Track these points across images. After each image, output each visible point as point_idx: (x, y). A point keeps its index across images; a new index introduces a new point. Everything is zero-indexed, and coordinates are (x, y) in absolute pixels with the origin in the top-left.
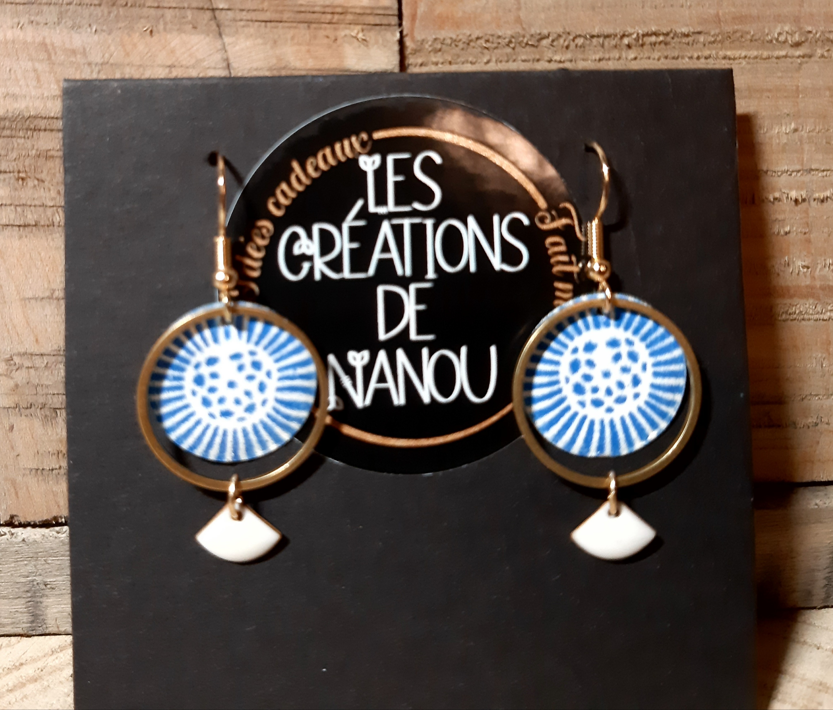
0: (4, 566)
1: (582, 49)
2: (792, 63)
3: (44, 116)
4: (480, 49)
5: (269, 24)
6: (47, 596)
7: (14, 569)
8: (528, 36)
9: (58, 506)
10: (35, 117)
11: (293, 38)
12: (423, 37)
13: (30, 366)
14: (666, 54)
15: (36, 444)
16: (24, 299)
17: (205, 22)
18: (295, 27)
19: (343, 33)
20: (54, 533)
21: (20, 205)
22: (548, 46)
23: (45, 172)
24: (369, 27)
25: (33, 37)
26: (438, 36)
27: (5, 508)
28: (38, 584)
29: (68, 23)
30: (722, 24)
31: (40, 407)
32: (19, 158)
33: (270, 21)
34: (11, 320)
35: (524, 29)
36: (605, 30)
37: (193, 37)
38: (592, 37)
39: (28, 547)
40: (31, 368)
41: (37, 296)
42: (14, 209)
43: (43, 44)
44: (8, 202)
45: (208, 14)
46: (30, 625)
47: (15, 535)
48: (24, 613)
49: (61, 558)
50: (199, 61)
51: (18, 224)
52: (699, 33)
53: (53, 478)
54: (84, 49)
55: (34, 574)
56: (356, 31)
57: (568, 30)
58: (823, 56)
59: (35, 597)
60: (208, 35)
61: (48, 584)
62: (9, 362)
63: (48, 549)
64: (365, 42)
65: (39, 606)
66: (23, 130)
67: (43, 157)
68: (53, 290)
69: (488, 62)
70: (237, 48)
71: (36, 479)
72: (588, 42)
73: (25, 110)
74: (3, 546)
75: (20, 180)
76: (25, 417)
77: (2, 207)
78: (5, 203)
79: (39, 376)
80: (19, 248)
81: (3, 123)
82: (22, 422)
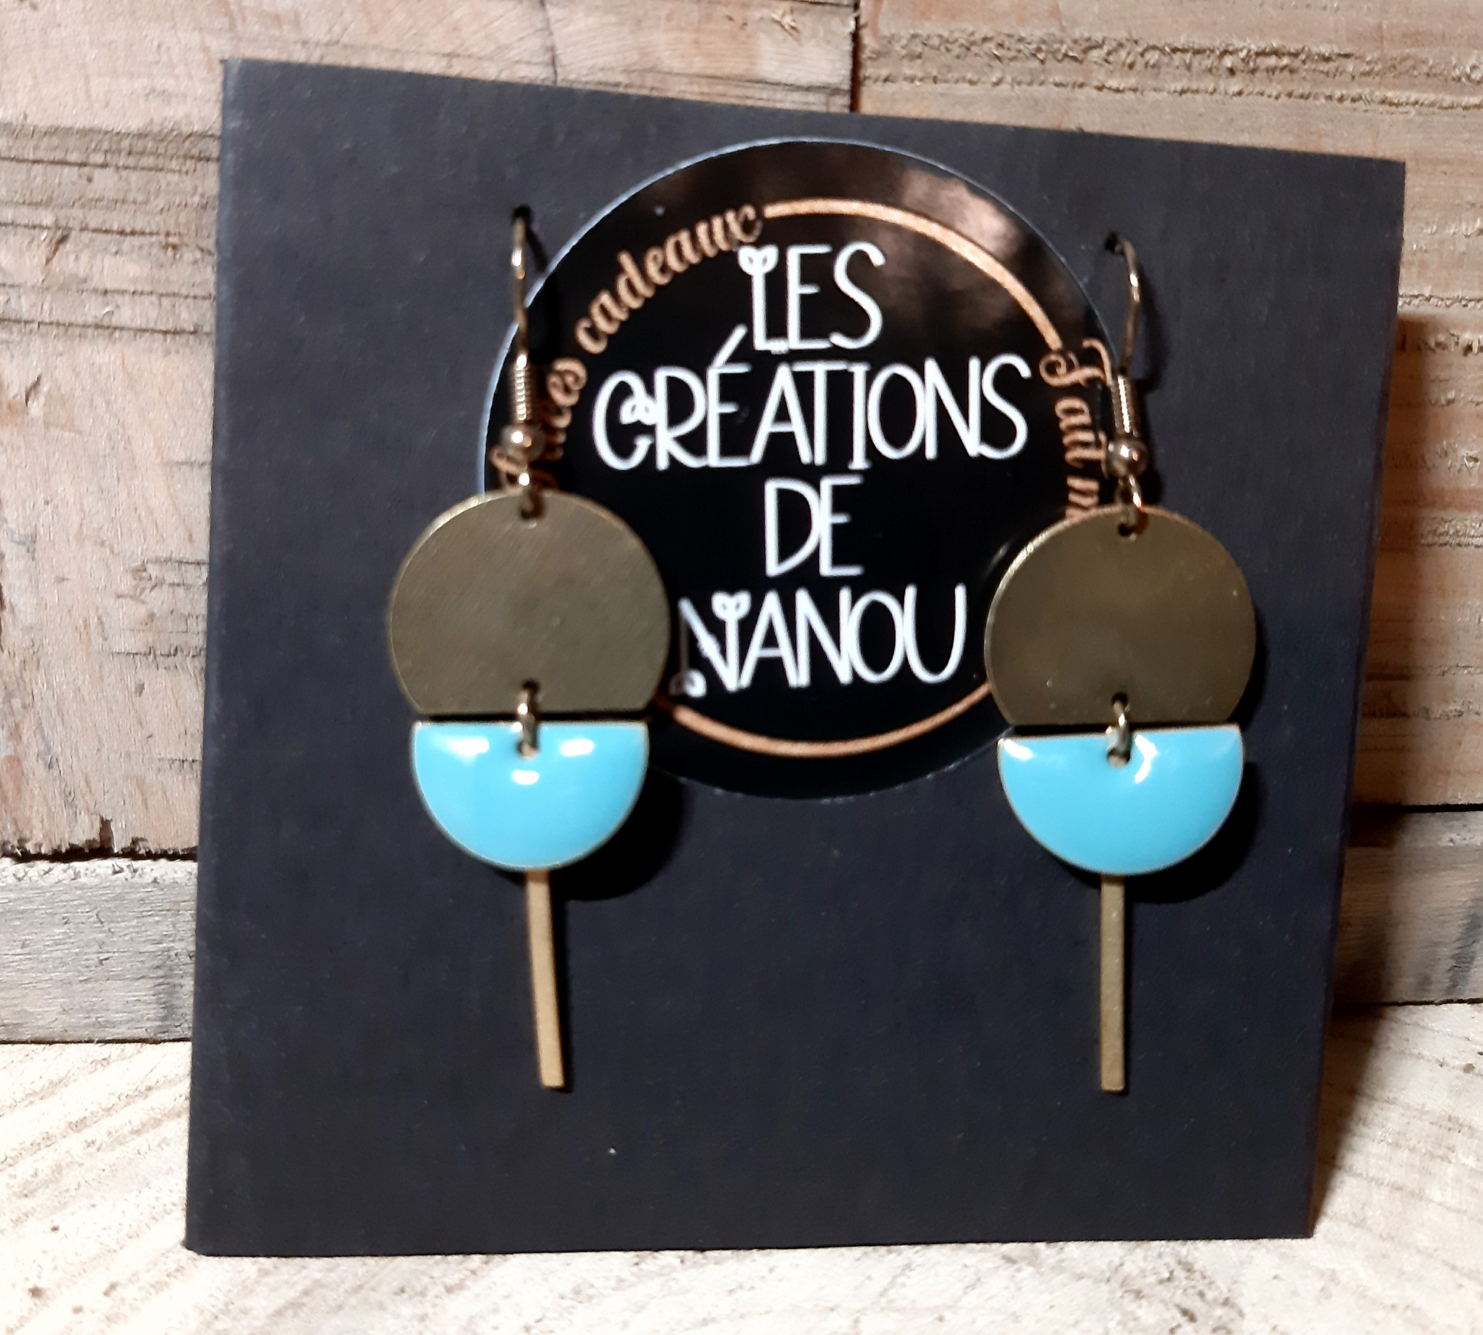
0: (118, 925)
1: (1155, 71)
4: (986, 59)
7: (136, 930)
8: (1068, 41)
10: (202, 135)
11: (669, 18)
12: (893, 31)
13: (176, 581)
14: (1290, 88)
15: (184, 718)
16: (170, 464)
19: (757, 14)
21: (167, 295)
22: (1100, 61)
24: (803, 5)
26: (919, 31)
27: (124, 826)
28: (176, 955)
30: (1385, 42)
31: (191, 654)
32: (169, 210)
34: (145, 500)
35: (1063, 29)
36: (1197, 41)
37: (493, 3)
38: (1175, 50)
39: (162, 893)
40: (178, 585)
41: (193, 459)
42: (157, 302)
44: (147, 288)
46: (158, 1023)
47: (140, 872)
48: (149, 1004)
50: (502, 49)
51: (164, 329)
52: (1347, 56)
54: (297, 15)
55: (171, 939)
56: (780, 12)
57: (1135, 37)
59: (170, 977)
60: (520, 2)
62: (139, 573)
64: (793, 32)
65: (177, 992)
66: (178, 157)
67: (214, 209)
69: (997, 84)
70: (571, 28)
71: (180, 778)
72: (1166, 59)
73: (184, 122)
74: (118, 890)
75: (170, 249)
76: (164, 671)
77: (136, 297)
78: (140, 290)
79: (192, 600)
80: (164, 374)
81: (141, 142)
82: (158, 680)
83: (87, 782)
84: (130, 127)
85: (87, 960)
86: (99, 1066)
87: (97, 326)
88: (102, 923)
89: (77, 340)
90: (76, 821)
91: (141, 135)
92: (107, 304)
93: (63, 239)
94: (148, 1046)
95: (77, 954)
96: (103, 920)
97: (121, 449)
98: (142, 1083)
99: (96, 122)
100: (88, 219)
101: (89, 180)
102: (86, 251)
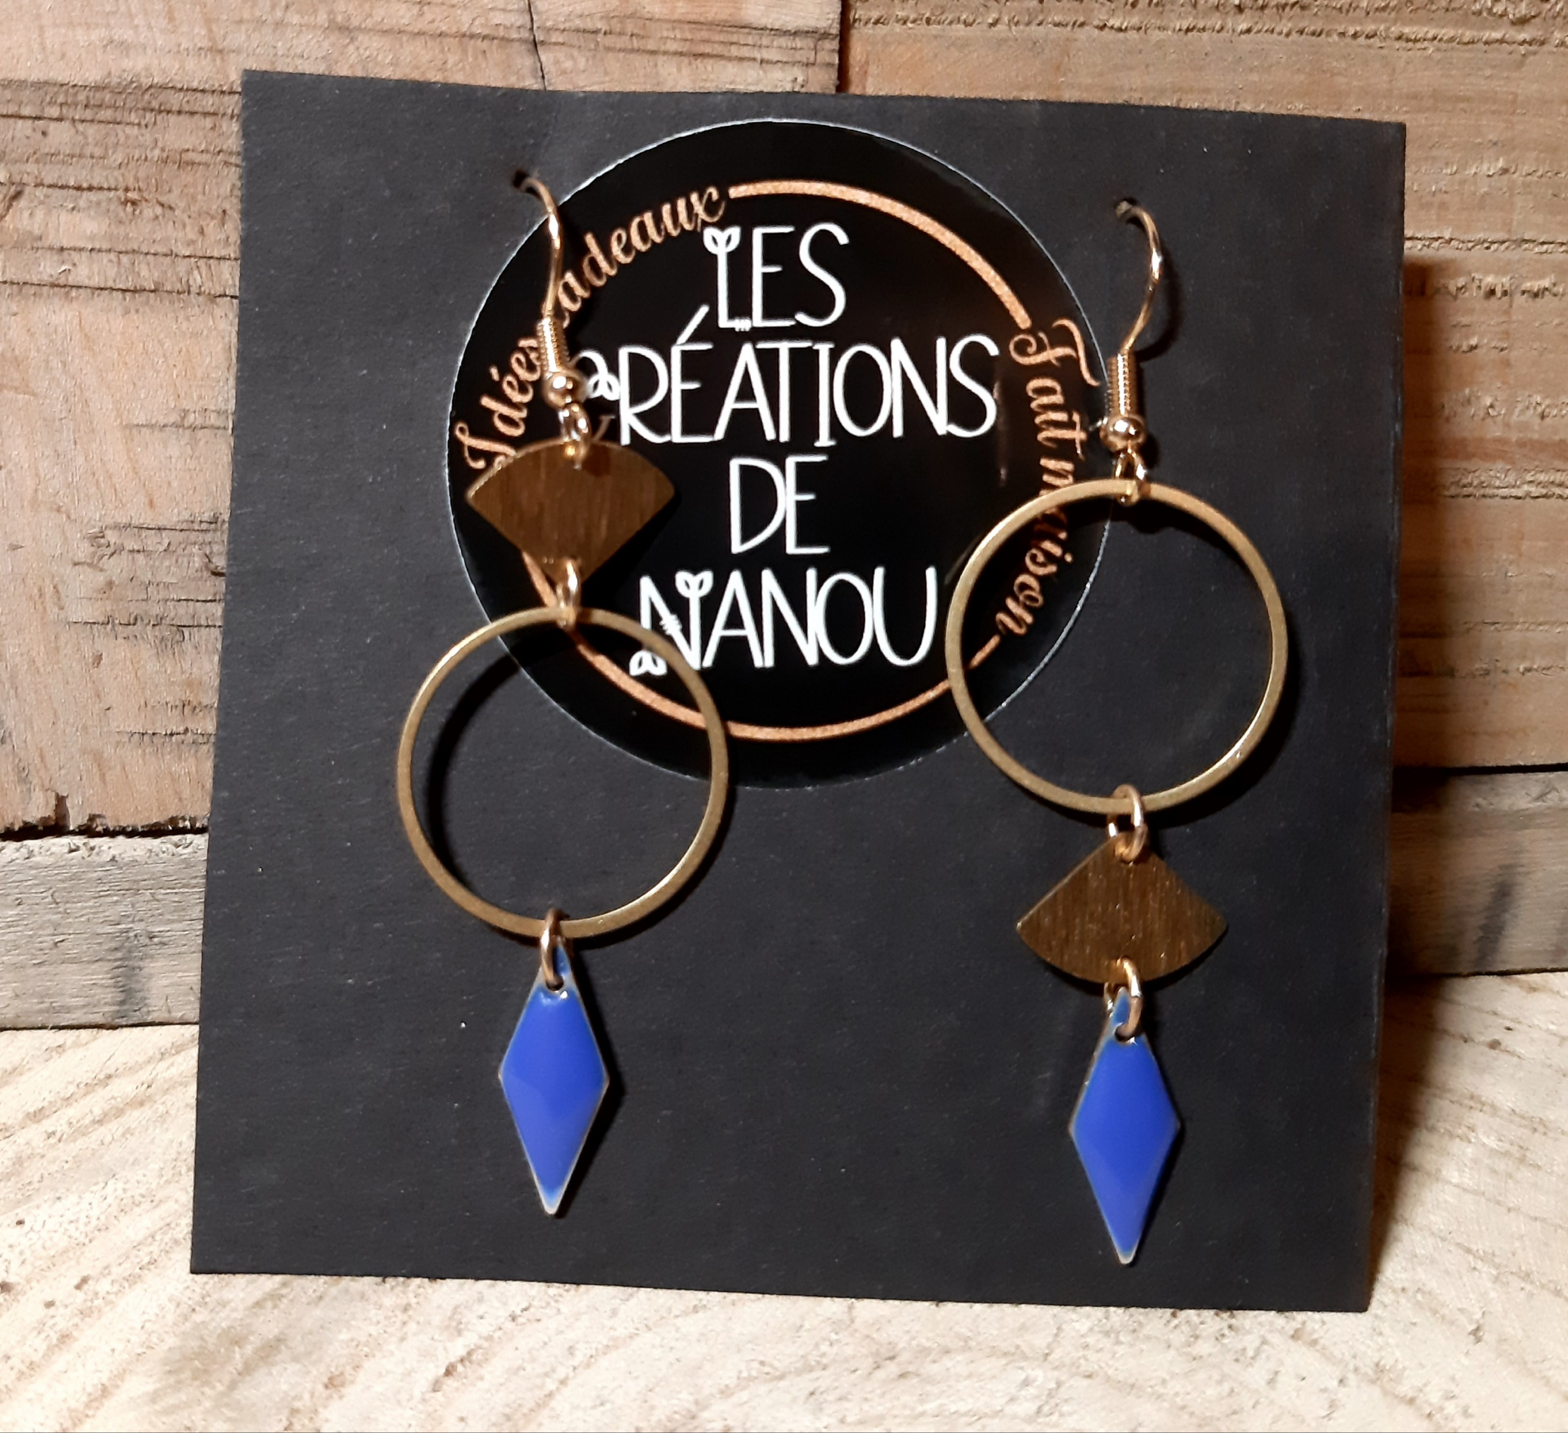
0: (74, 905)
3: (179, 86)
6: (152, 957)
7: (94, 911)
9: (180, 799)
10: (163, 88)
13: (136, 548)
15: (143, 689)
16: (129, 427)
20: (169, 846)
21: (127, 252)
23: (176, 192)
27: (80, 802)
28: (136, 936)
31: (152, 623)
32: (128, 164)
34: (104, 463)
39: (120, 871)
40: (138, 551)
41: (154, 422)
42: (115, 260)
44: (104, 247)
46: (116, 1008)
47: (96, 850)
48: (108, 987)
49: (189, 890)
51: (124, 288)
53: (171, 751)
55: (130, 919)
59: (129, 959)
61: (154, 937)
62: (97, 540)
63: (157, 875)
65: (136, 975)
66: (137, 110)
67: (174, 163)
68: (184, 410)
71: (140, 752)
73: (143, 74)
74: (74, 869)
75: (129, 204)
76: (123, 641)
77: (94, 254)
78: (98, 247)
79: (153, 566)
80: (123, 334)
81: (98, 95)
82: (117, 650)
83: (42, 757)
84: (86, 80)
85: (41, 942)
86: (54, 1053)
87: (53, 285)
88: (57, 903)
89: (32, 298)
90: (30, 799)
91: (98, 88)
92: (63, 262)
93: (18, 195)
94: (104, 1031)
95: (31, 936)
96: (58, 900)
97: (78, 411)
98: (101, 1071)
99: (51, 74)
100: (43, 175)
101: (44, 134)
102: (41, 207)
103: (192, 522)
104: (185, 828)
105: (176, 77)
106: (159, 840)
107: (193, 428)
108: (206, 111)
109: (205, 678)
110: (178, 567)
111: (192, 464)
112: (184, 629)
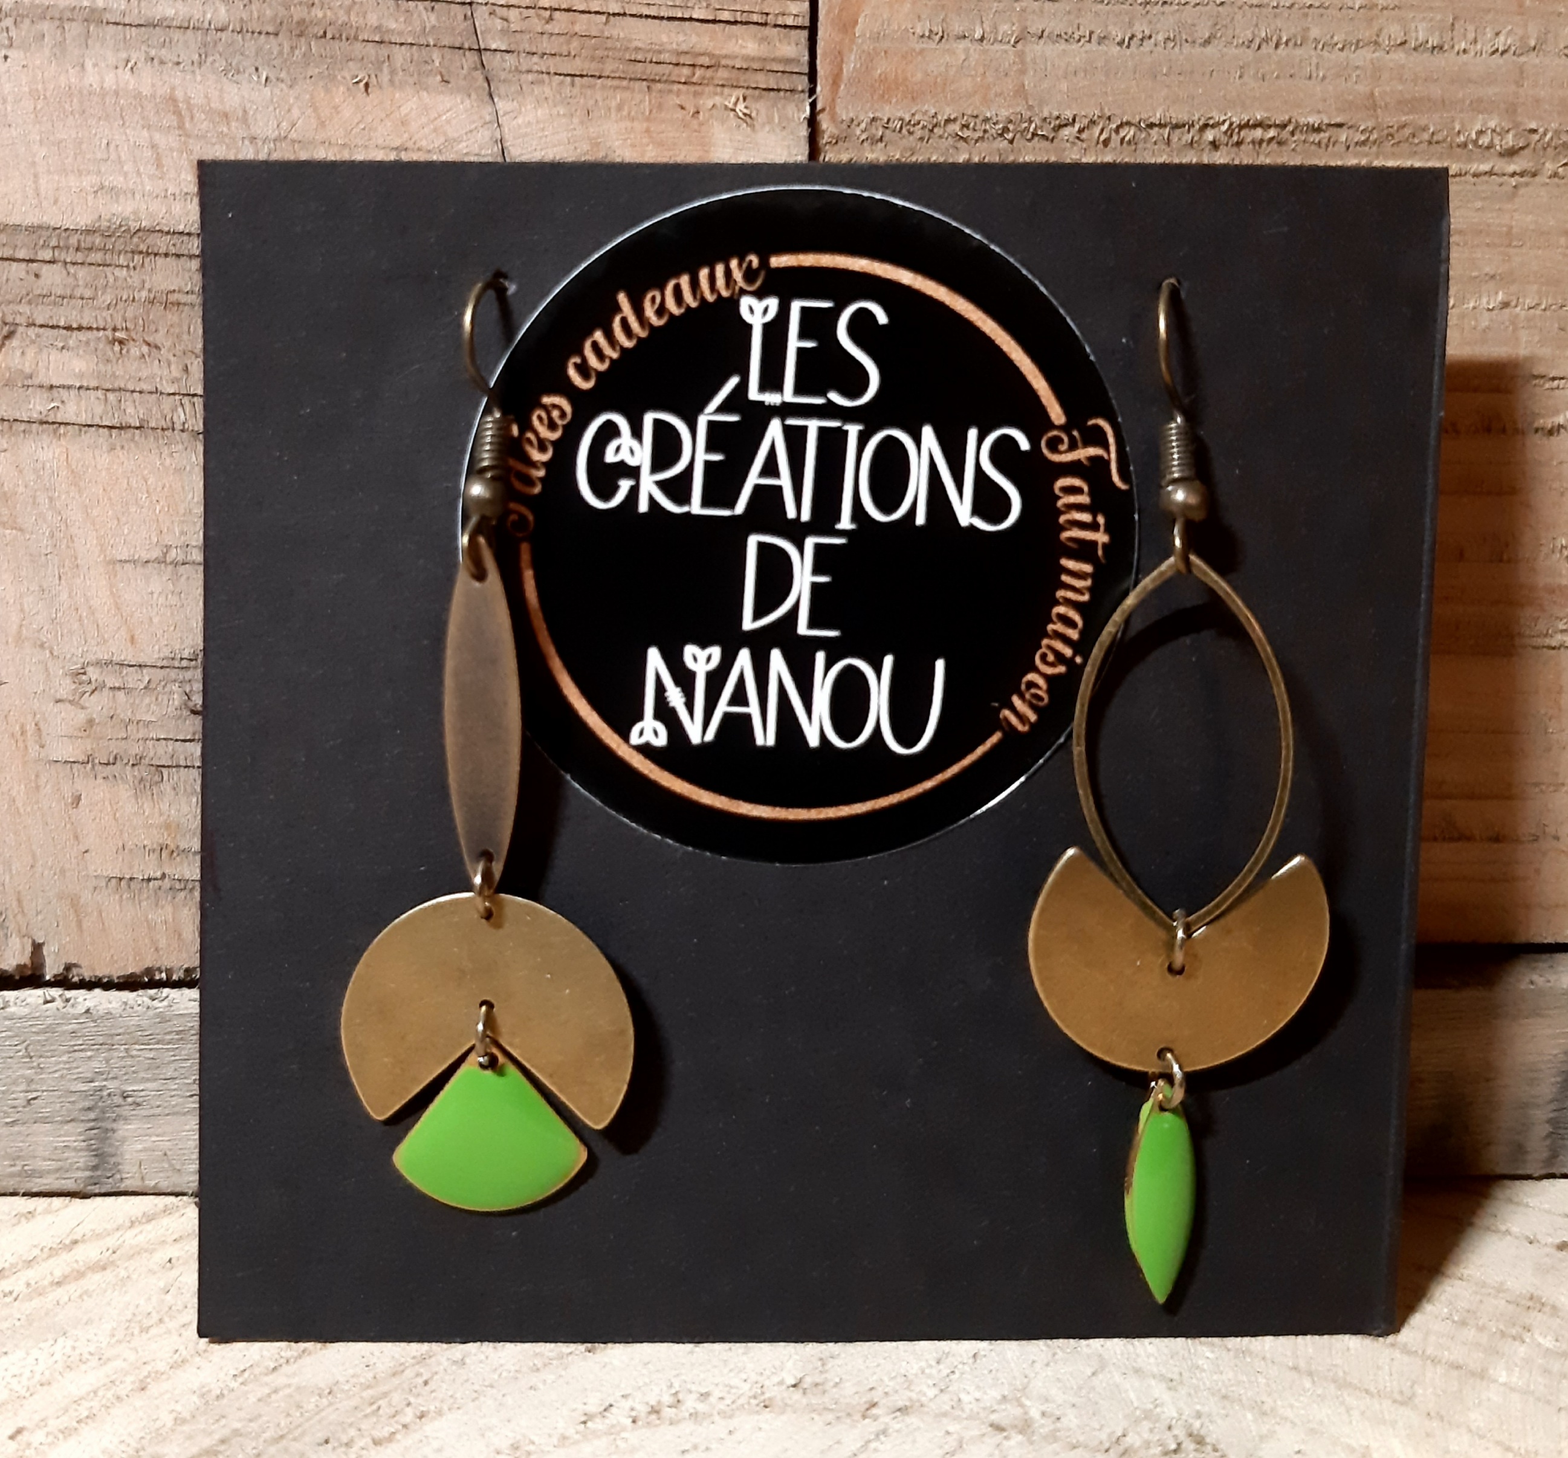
0: (48, 1060)
1: (1132, 148)
2: (1501, 185)
3: (166, 229)
4: (951, 141)
5: (577, 79)
6: (126, 1119)
7: (67, 1066)
8: (1037, 121)
9: (157, 950)
10: (151, 231)
11: (620, 108)
12: (851, 115)
13: (117, 685)
15: (121, 831)
16: (113, 562)
17: (465, 72)
18: (627, 88)
19: (710, 103)
20: (146, 999)
21: (113, 390)
22: (1071, 140)
23: (162, 331)
24: (757, 92)
25: (153, 85)
26: (879, 114)
27: (56, 950)
28: (109, 1095)
29: (217, 65)
30: (1379, 110)
31: (131, 762)
32: (116, 304)
33: (582, 76)
34: (87, 600)
35: (1030, 108)
36: (1174, 115)
37: (441, 97)
38: (1151, 126)
39: (95, 1025)
40: (119, 689)
41: (136, 557)
42: (102, 397)
43: (173, 99)
44: (93, 383)
45: (472, 58)
46: (88, 1173)
47: (72, 1001)
48: (81, 1150)
49: (156, 1046)
50: (450, 141)
51: (110, 425)
52: (1340, 125)
53: (148, 898)
54: (245, 111)
55: (104, 1076)
56: (733, 99)
57: (1108, 114)
58: (1555, 175)
59: (103, 1120)
60: (469, 96)
61: (128, 1096)
62: (79, 676)
63: (133, 1029)
64: (748, 119)
65: (108, 1138)
66: (126, 252)
67: (161, 303)
68: (166, 546)
70: (520, 120)
71: (117, 897)
72: (1142, 135)
73: (132, 217)
74: (49, 1021)
75: (117, 344)
76: (102, 781)
77: (81, 391)
78: (85, 385)
79: (133, 704)
80: (108, 469)
81: (89, 239)
82: (96, 791)
83: (19, 901)
84: (78, 224)
85: (14, 1099)
86: (23, 1219)
87: (42, 423)
88: (31, 1057)
89: (22, 435)
90: (7, 945)
91: (87, 232)
92: (53, 399)
93: (9, 336)
94: (76, 1200)
95: (3, 1093)
96: (32, 1054)
97: (63, 547)
98: (68, 1236)
99: (45, 218)
100: (35, 316)
101: (37, 276)
102: (32, 346)
103: (173, 659)
104: (161, 980)
105: (164, 221)
106: (135, 993)
107: (175, 564)
108: (191, 253)
109: (183, 820)
110: (157, 705)
111: (173, 600)
112: (163, 770)
